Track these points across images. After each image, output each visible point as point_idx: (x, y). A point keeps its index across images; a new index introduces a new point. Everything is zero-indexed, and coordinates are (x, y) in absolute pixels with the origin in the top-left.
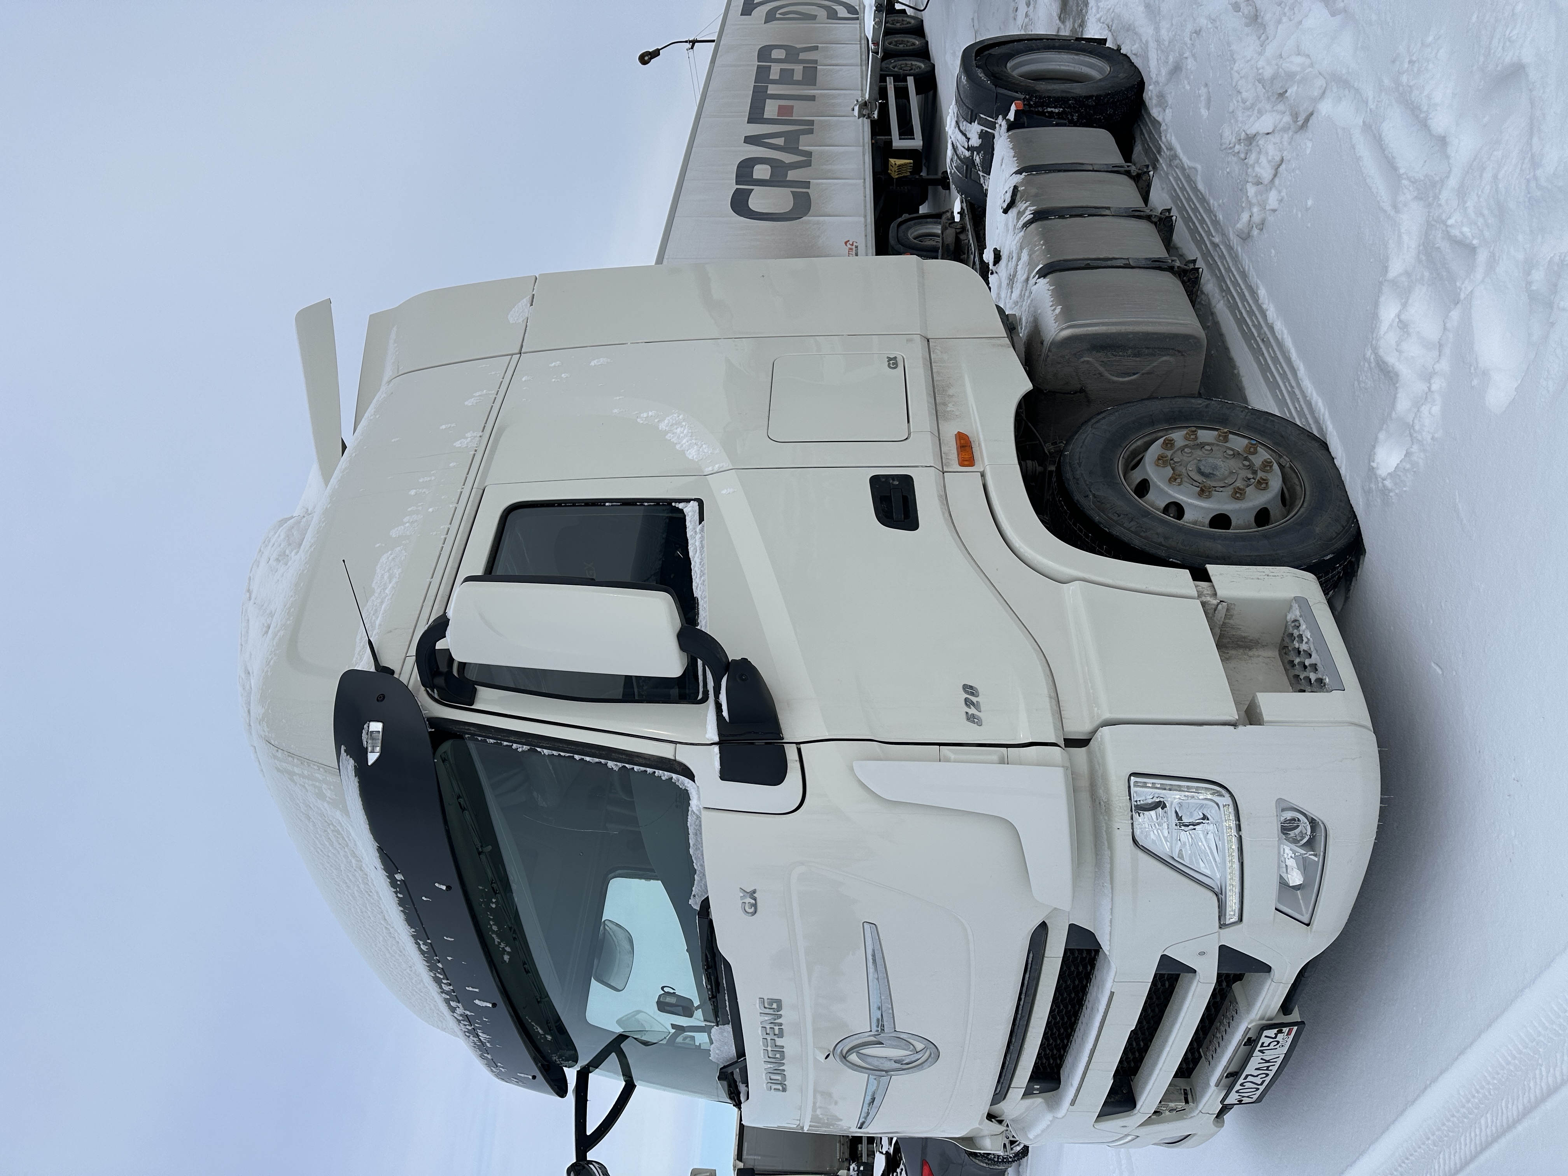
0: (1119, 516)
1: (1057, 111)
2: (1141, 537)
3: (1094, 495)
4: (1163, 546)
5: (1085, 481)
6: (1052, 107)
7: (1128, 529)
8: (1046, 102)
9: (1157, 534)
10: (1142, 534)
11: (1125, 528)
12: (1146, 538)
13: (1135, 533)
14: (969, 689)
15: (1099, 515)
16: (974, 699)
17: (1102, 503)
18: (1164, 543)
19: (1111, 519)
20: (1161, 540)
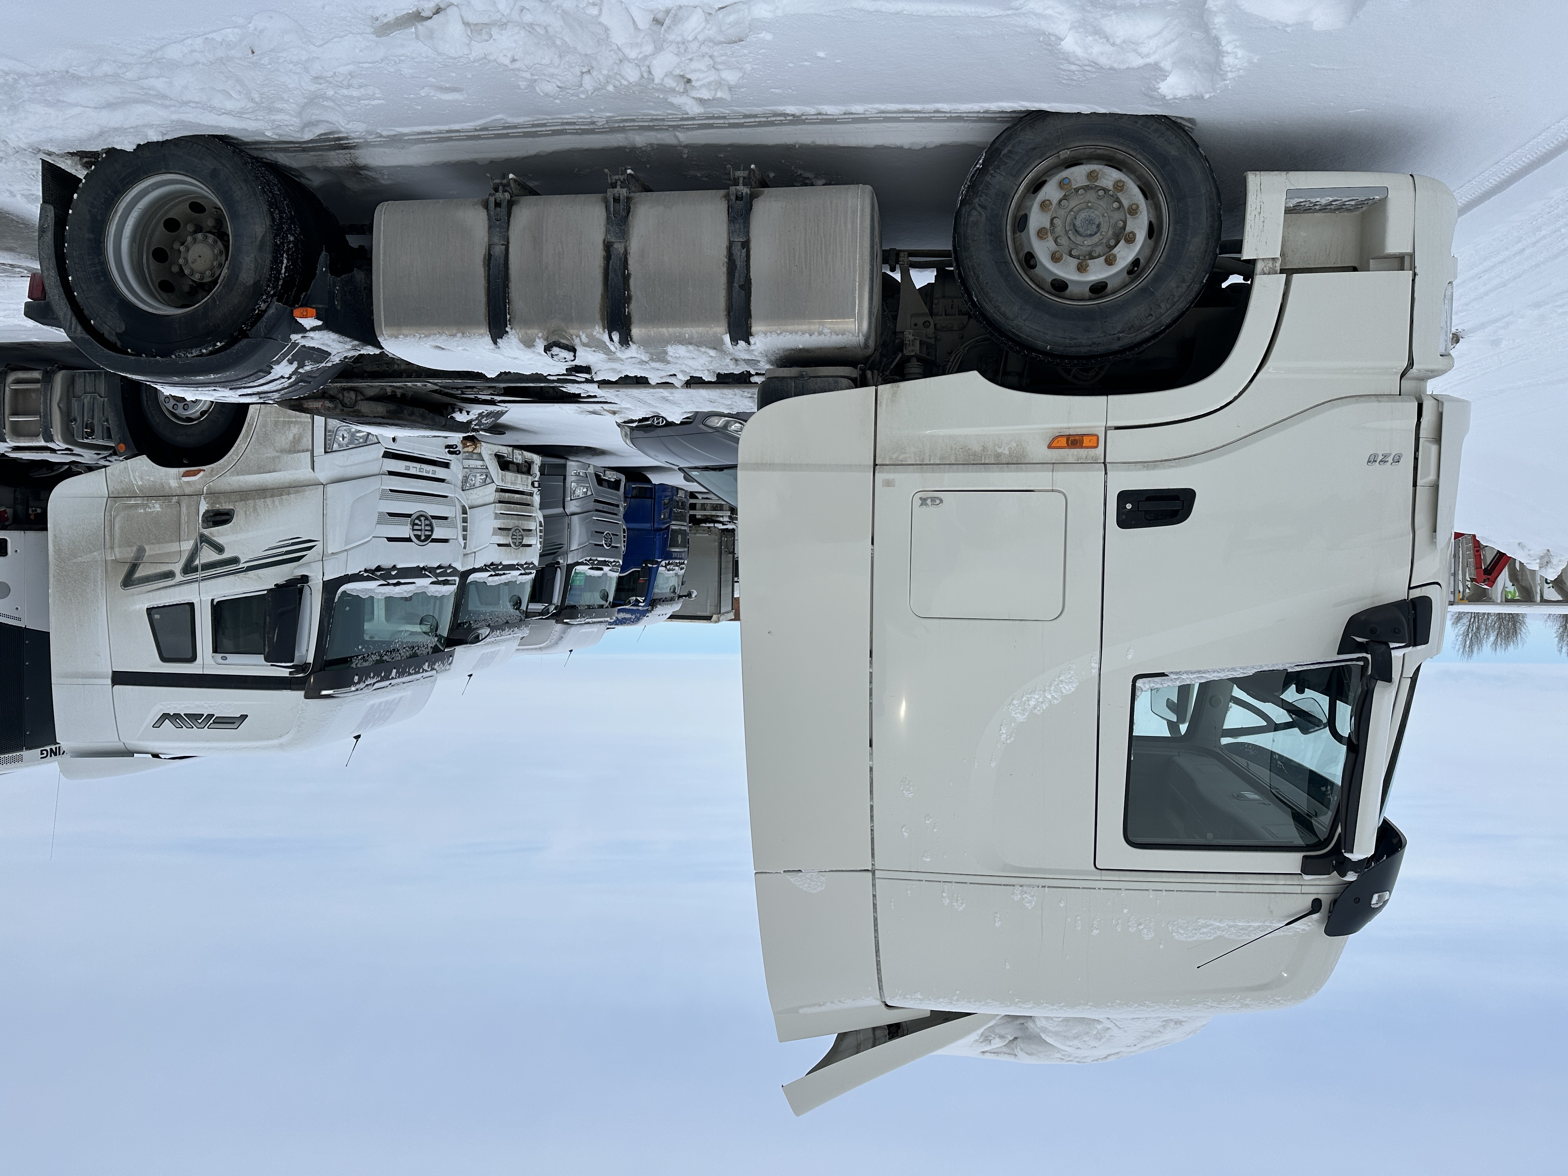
0: (1152, 315)
1: (285, 261)
2: (1178, 301)
3: (1119, 332)
4: (1190, 285)
5: (1099, 337)
6: (282, 266)
7: (1168, 310)
8: (275, 274)
9: (1178, 287)
10: (1175, 300)
11: (1165, 312)
12: (1180, 297)
13: (1173, 305)
14: (1372, 460)
15: (1145, 331)
16: (1380, 458)
17: (1132, 326)
18: (1188, 284)
19: (1153, 322)
20: (1184, 286)
